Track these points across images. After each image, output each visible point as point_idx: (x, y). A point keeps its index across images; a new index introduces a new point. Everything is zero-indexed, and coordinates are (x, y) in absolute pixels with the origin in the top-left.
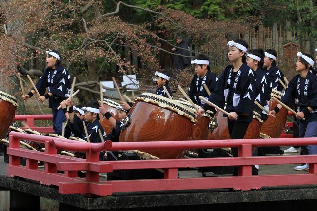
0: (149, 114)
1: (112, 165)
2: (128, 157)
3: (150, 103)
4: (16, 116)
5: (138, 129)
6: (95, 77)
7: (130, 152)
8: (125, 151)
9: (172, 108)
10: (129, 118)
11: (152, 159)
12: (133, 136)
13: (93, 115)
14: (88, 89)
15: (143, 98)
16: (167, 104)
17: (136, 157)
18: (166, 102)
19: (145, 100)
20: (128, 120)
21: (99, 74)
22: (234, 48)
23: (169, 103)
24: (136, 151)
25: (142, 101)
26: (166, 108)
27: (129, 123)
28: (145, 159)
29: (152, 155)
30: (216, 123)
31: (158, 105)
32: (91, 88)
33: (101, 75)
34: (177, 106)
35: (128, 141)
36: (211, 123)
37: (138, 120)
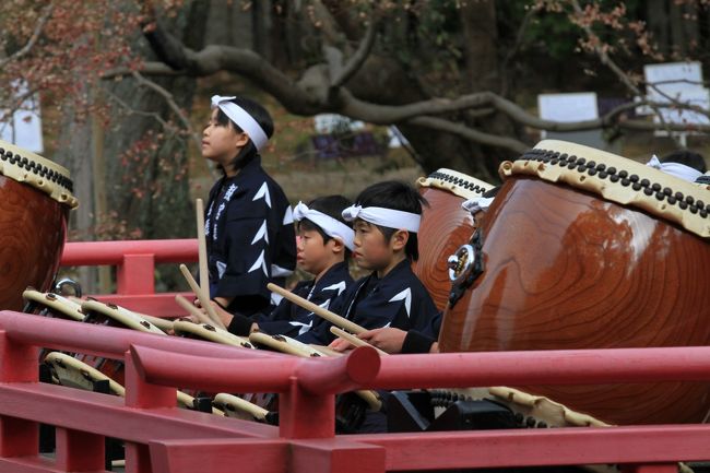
0: (562, 232)
1: (382, 452)
2: (468, 416)
3: (562, 183)
4: (71, 248)
5: (513, 297)
6: (494, 75)
7: (478, 393)
8: (459, 392)
9: (660, 206)
10: (478, 249)
11: (570, 424)
12: (494, 328)
13: (394, 239)
14: (460, 128)
15: (534, 164)
16: (636, 189)
17: (504, 416)
18: (634, 179)
19: (542, 175)
20: (471, 258)
21: (511, 63)
23: (645, 184)
24: (504, 390)
25: (532, 176)
26: (632, 207)
27: (476, 273)
28: (542, 426)
29: (574, 408)
31: (596, 195)
32: (478, 124)
33: (519, 66)
34: (679, 197)
35: (473, 349)
37: (513, 258)
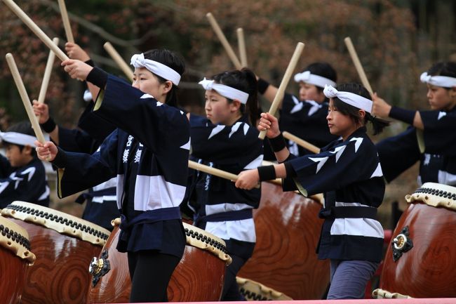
22: (145, 72)
30: (106, 262)
36: (95, 262)
